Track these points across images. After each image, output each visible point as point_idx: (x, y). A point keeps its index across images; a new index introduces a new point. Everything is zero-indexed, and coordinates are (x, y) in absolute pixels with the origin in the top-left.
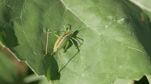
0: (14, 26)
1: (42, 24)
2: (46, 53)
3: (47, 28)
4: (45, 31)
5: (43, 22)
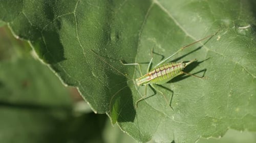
1: (109, 26)
3: (118, 33)
4: (113, 38)
5: (112, 22)
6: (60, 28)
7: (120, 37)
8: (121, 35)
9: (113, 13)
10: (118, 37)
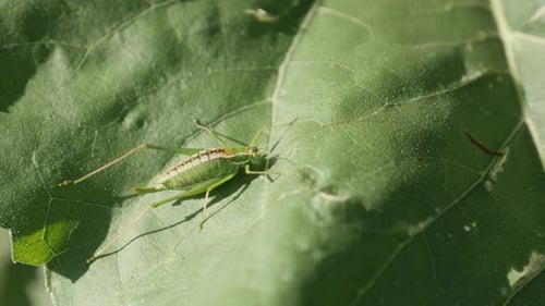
0: (48, 63)
1: (135, 99)
2: (76, 182)
3: (145, 117)
4: (129, 121)
5: (147, 94)
6: (42, 61)
7: (146, 125)
8: (149, 123)
9: (162, 80)
10: (140, 123)
